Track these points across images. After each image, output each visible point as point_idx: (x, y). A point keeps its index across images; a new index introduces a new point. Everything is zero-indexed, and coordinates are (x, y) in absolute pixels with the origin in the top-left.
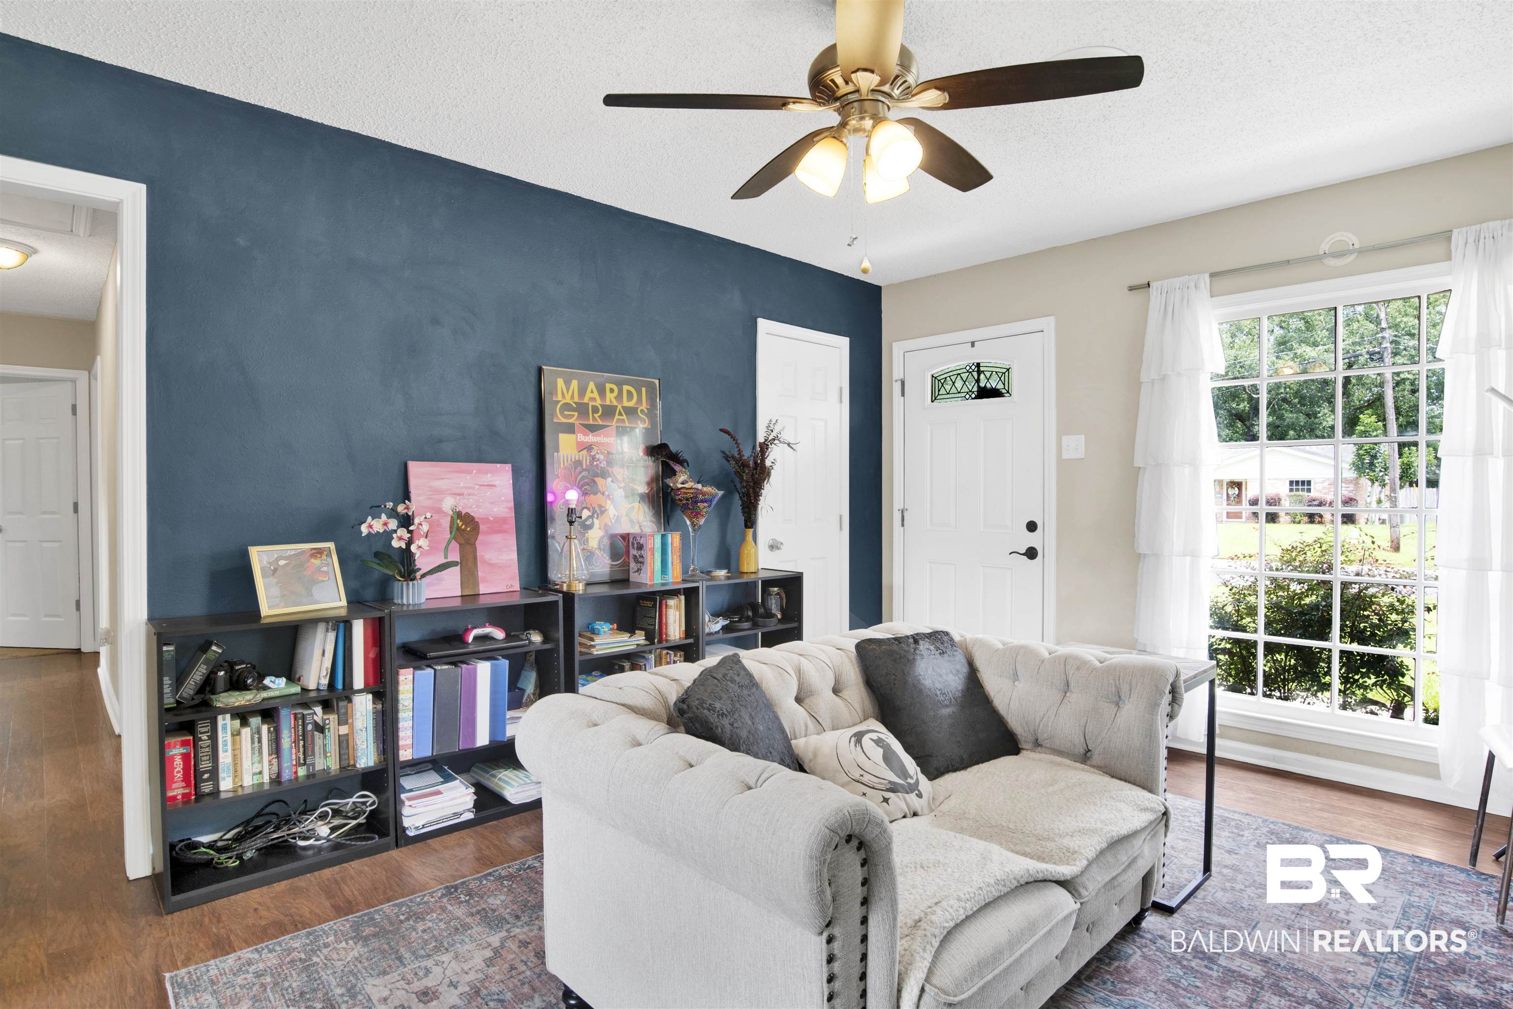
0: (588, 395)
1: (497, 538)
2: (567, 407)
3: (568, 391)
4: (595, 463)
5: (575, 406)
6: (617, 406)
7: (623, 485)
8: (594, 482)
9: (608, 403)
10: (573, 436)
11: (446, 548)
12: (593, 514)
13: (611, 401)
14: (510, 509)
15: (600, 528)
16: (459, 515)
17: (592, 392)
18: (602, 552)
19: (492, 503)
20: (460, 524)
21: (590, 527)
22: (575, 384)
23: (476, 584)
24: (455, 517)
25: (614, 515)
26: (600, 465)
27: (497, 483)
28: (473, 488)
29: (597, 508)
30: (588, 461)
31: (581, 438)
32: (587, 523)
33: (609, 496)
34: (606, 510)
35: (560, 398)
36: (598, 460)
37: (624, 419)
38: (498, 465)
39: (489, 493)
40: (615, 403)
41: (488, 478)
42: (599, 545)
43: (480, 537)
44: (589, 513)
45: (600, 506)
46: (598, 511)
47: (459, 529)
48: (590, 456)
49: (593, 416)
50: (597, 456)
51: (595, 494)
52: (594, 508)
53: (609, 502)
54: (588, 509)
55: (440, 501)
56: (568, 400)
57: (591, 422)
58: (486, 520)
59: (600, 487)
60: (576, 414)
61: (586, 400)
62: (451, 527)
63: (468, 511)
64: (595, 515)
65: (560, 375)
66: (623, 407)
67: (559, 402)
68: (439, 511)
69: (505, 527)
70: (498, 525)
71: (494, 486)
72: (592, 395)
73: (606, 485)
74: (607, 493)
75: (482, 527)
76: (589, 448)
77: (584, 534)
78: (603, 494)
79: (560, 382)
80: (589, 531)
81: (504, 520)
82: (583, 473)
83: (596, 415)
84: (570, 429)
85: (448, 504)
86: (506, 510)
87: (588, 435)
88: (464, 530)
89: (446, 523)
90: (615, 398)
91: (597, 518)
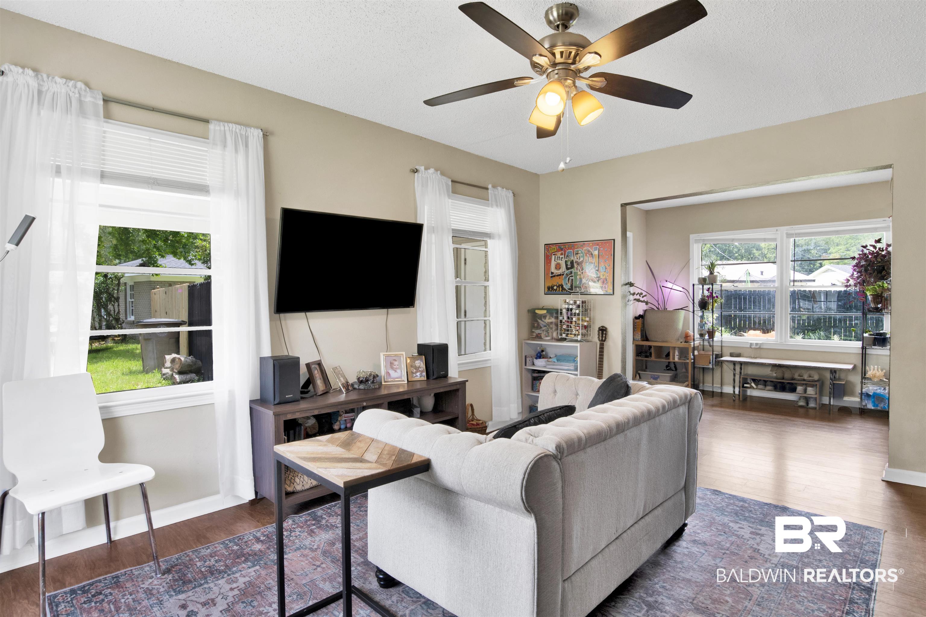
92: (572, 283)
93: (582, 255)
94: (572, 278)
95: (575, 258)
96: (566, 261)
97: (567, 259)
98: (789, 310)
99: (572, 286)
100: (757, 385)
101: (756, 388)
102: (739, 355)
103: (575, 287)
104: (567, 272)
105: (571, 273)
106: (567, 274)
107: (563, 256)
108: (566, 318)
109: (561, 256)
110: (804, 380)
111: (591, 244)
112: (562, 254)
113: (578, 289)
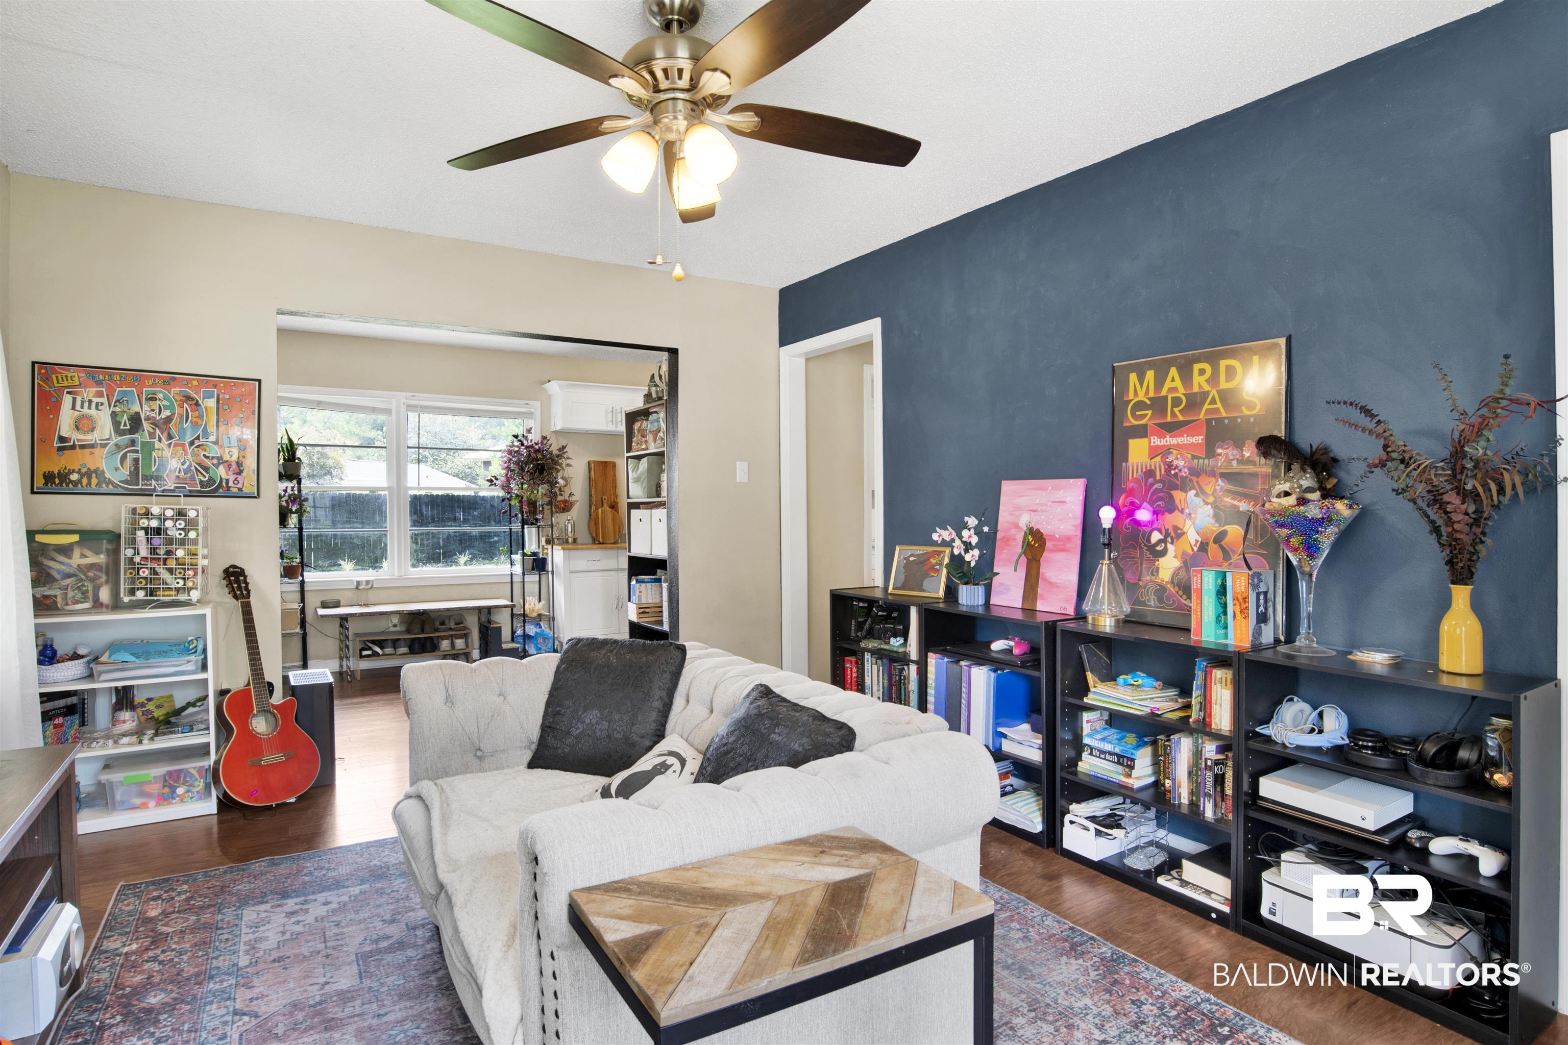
0: (1168, 384)
1: (1059, 556)
2: (1140, 405)
3: (1141, 385)
4: (1173, 472)
5: (1149, 402)
6: (1208, 393)
7: (1211, 500)
8: (1171, 498)
9: (1196, 389)
10: (1145, 440)
11: (1017, 561)
12: (1166, 537)
13: (1200, 386)
14: (1076, 526)
15: (1175, 557)
16: (1031, 529)
17: (1173, 380)
18: (1177, 589)
19: (1060, 520)
20: (1031, 539)
21: (1164, 553)
22: (1150, 375)
23: (1035, 600)
24: (1028, 532)
25: (1197, 541)
26: (1180, 474)
27: (1068, 499)
28: (1046, 505)
29: (1171, 531)
30: (1163, 472)
31: (1156, 441)
32: (1158, 548)
33: (1190, 514)
34: (1184, 533)
35: (1131, 396)
36: (1177, 467)
37: (1218, 409)
38: (1072, 480)
39: (1059, 509)
40: (1207, 388)
41: (1060, 495)
42: (1172, 579)
43: (1045, 554)
44: (1160, 537)
45: (1176, 528)
46: (1173, 534)
47: (1029, 543)
48: (1165, 463)
49: (1172, 411)
50: (1175, 463)
51: (1171, 511)
52: (1167, 530)
53: (1188, 522)
54: (1160, 531)
55: (1020, 516)
56: (1141, 397)
57: (1169, 419)
58: (1052, 538)
59: (1177, 502)
60: (1150, 412)
61: (1164, 393)
62: (1023, 542)
63: (1039, 527)
64: (1169, 539)
65: (1132, 368)
66: (1219, 392)
67: (1131, 400)
68: (1017, 526)
69: (1069, 546)
70: (1062, 545)
71: (1064, 502)
72: (1173, 385)
73: (1185, 499)
74: (1187, 511)
75: (1049, 544)
76: (1165, 451)
77: (1155, 561)
78: (1182, 512)
79: (1133, 377)
80: (1160, 559)
81: (1069, 539)
82: (1156, 486)
83: (1176, 410)
84: (1141, 432)
85: (1025, 520)
86: (1073, 528)
87: (1164, 437)
88: (1033, 546)
89: (1020, 537)
90: (1207, 381)
91: (1172, 543)
92: (137, 469)
93: (165, 403)
94: (135, 455)
95: (145, 407)
96: (114, 415)
97: (117, 409)
98: (409, 524)
99: (135, 473)
100: (382, 648)
101: (383, 655)
102: (337, 605)
103: (146, 478)
104: (116, 439)
105: (133, 443)
106: (116, 445)
107: (104, 400)
108: (144, 552)
109: (95, 400)
110: (451, 629)
111: (195, 383)
112: (100, 395)
113: (154, 482)
